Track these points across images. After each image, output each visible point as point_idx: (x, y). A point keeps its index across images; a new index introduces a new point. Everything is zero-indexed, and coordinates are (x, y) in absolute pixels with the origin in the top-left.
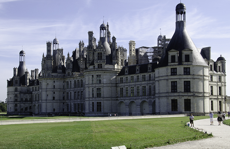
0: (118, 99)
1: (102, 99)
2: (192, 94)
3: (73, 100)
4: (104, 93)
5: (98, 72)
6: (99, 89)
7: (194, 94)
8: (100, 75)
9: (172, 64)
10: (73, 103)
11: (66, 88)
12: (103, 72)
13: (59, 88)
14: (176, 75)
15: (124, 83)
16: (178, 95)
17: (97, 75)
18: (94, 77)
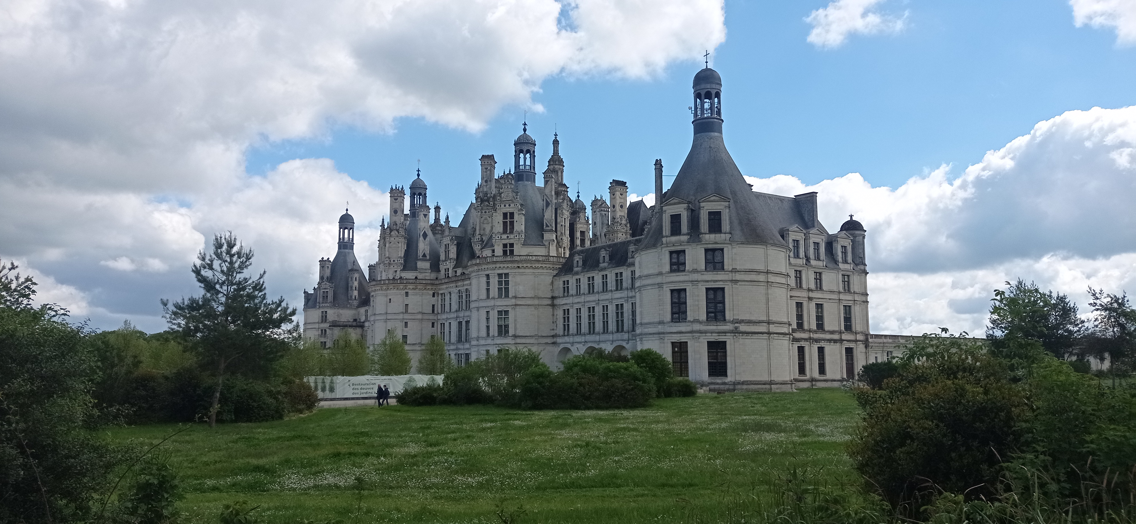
0: (559, 340)
1: (509, 340)
2: (729, 327)
3: (453, 344)
4: (515, 325)
5: (502, 265)
6: (503, 314)
7: (736, 328)
8: (507, 275)
9: (674, 239)
10: (454, 352)
11: (440, 311)
12: (516, 265)
13: (420, 313)
14: (684, 271)
15: (572, 296)
16: (689, 329)
17: (500, 275)
18: (491, 280)
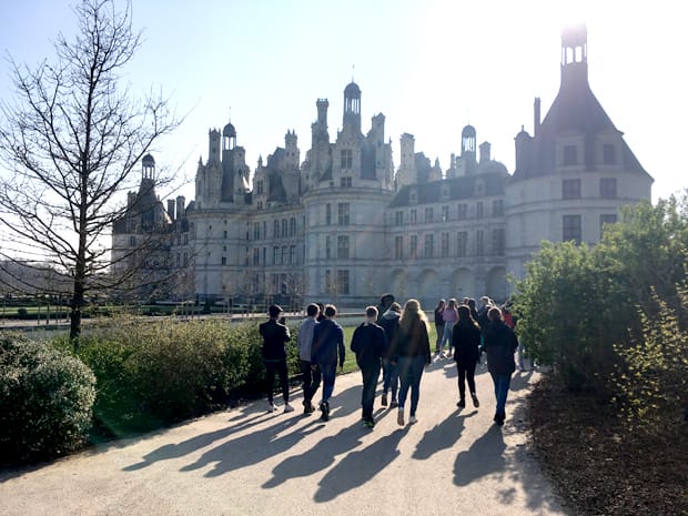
0: (391, 263)
1: (350, 262)
3: (269, 265)
4: (355, 249)
5: (343, 196)
6: (343, 239)
8: (347, 204)
9: (568, 168)
10: (271, 273)
11: (253, 238)
12: (355, 196)
13: (237, 239)
15: (407, 225)
17: (340, 205)
18: (332, 209)
